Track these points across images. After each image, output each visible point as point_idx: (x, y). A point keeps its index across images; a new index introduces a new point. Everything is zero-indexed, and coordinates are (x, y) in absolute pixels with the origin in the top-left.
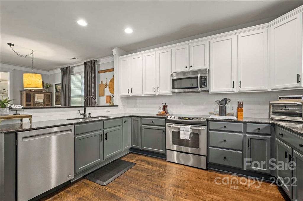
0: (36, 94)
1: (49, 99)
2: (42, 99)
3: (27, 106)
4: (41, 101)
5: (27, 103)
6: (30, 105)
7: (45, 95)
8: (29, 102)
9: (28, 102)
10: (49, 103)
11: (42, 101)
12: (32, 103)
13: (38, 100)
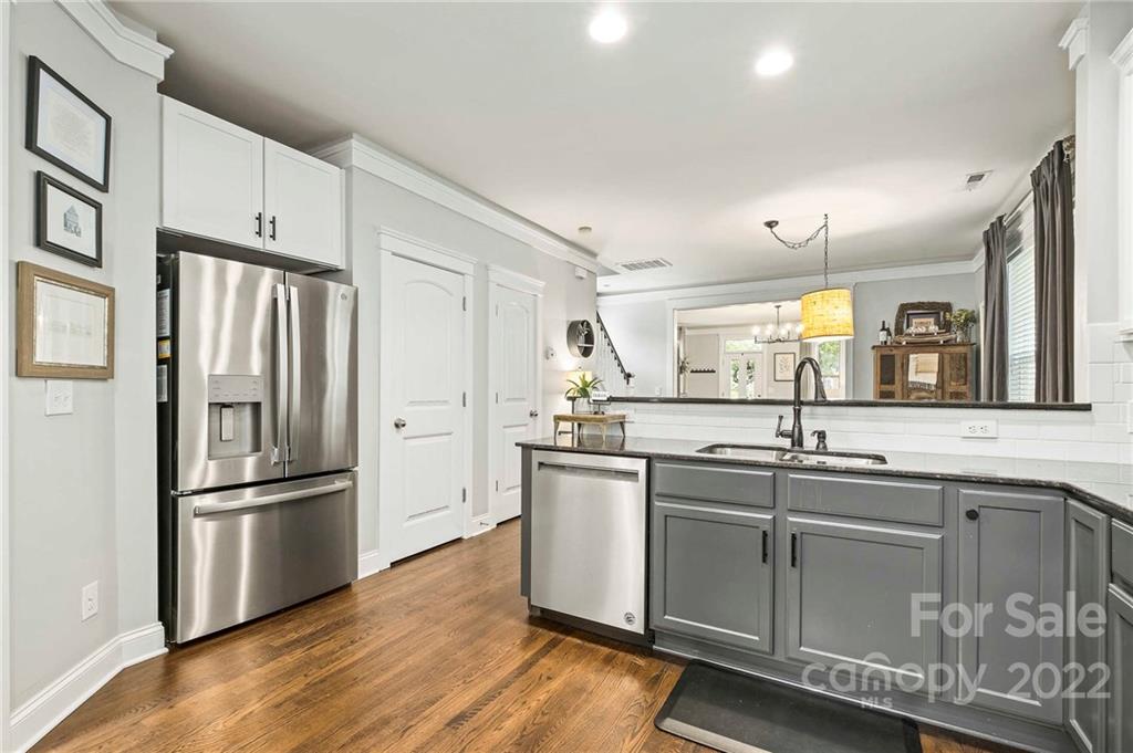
0: (911, 356)
1: (963, 373)
2: (932, 372)
3: (881, 397)
4: (926, 381)
5: (883, 386)
6: (890, 395)
7: (947, 357)
8: (888, 384)
9: (885, 384)
10: (964, 387)
11: (932, 379)
12: (897, 387)
13: (920, 375)
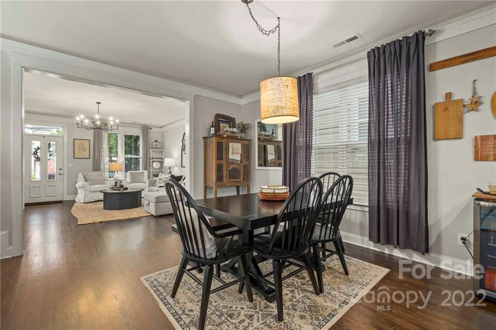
0: (230, 144)
1: (247, 155)
2: (239, 153)
4: (237, 159)
6: (222, 166)
7: (243, 146)
9: (219, 159)
10: (247, 162)
12: (224, 162)
13: (234, 155)
